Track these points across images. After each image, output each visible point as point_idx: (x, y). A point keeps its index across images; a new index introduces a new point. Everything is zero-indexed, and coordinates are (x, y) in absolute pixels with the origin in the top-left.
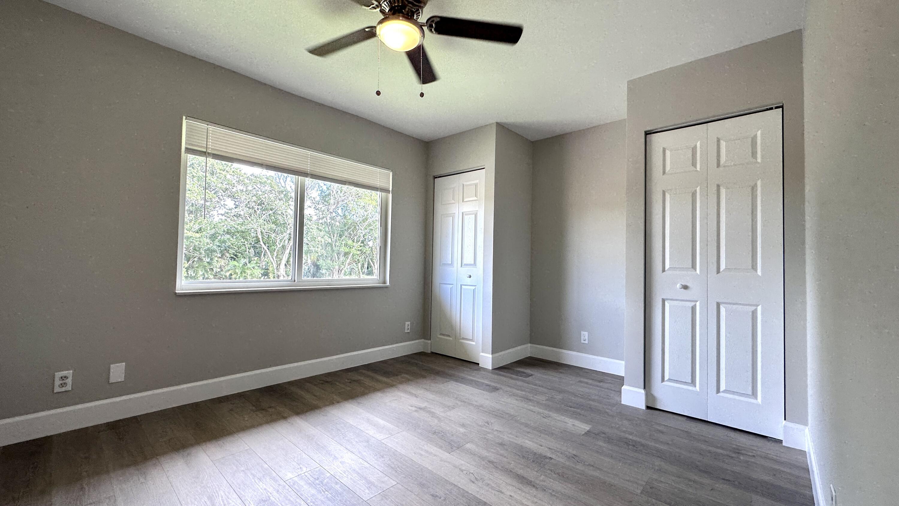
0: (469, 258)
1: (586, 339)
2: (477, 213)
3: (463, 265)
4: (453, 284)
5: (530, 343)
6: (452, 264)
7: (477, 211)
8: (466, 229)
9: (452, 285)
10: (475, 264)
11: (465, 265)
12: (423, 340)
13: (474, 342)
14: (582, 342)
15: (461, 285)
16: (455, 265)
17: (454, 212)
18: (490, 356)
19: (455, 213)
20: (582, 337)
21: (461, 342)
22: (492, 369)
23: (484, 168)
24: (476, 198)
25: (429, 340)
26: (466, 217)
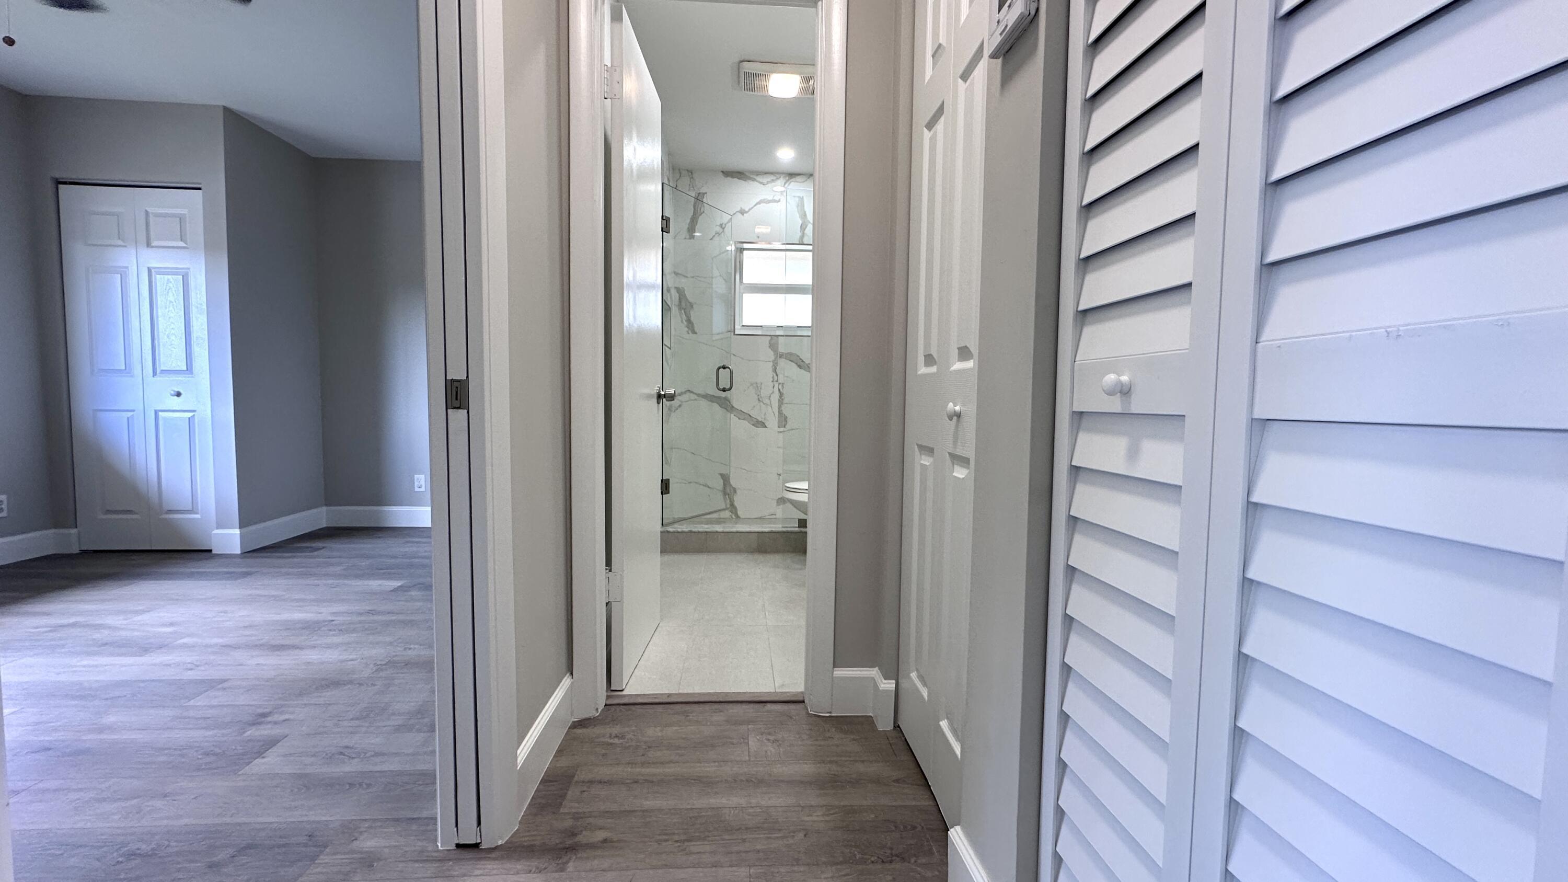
0: (172, 357)
1: (421, 485)
2: (187, 274)
3: (158, 371)
4: (133, 411)
5: (326, 505)
6: (127, 370)
7: (189, 269)
8: (160, 300)
9: (132, 413)
10: (189, 369)
11: (163, 372)
12: (53, 531)
13: (197, 513)
14: (417, 489)
15: (156, 412)
16: (137, 371)
17: (127, 265)
18: (237, 531)
19: (127, 267)
20: (416, 484)
21: (166, 519)
22: (241, 553)
23: (199, 189)
24: (182, 244)
25: (70, 527)
26: (159, 279)
